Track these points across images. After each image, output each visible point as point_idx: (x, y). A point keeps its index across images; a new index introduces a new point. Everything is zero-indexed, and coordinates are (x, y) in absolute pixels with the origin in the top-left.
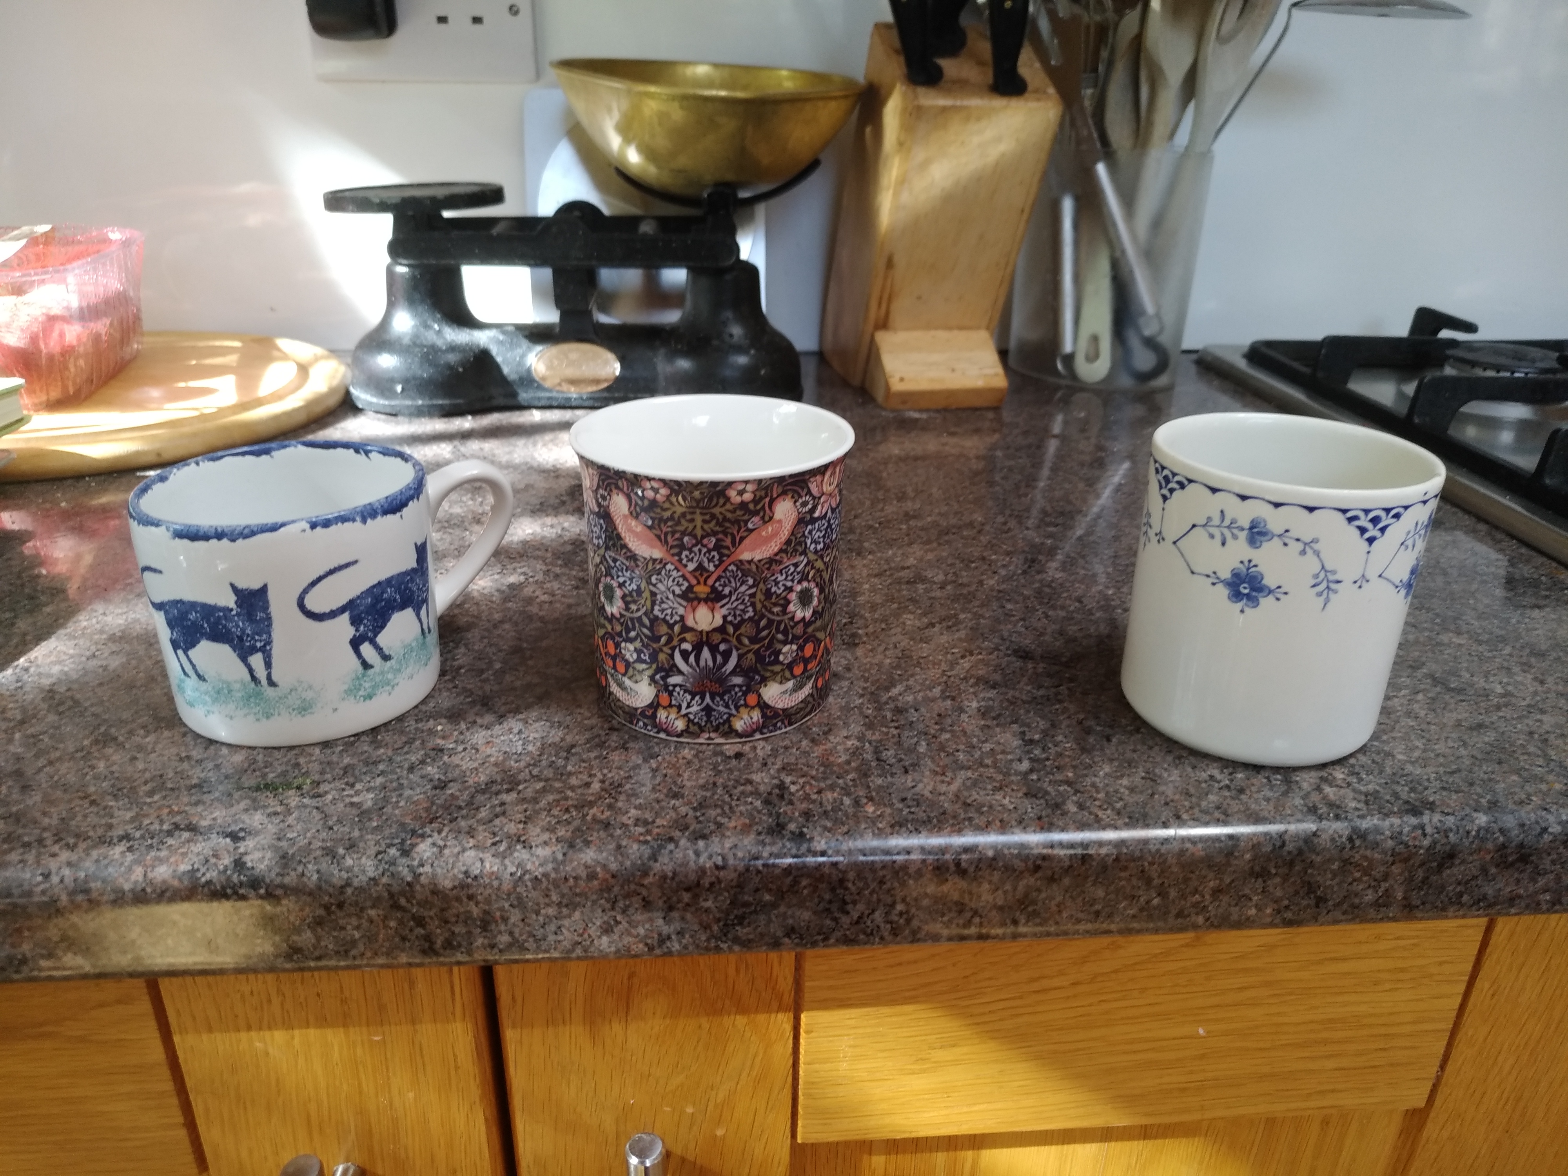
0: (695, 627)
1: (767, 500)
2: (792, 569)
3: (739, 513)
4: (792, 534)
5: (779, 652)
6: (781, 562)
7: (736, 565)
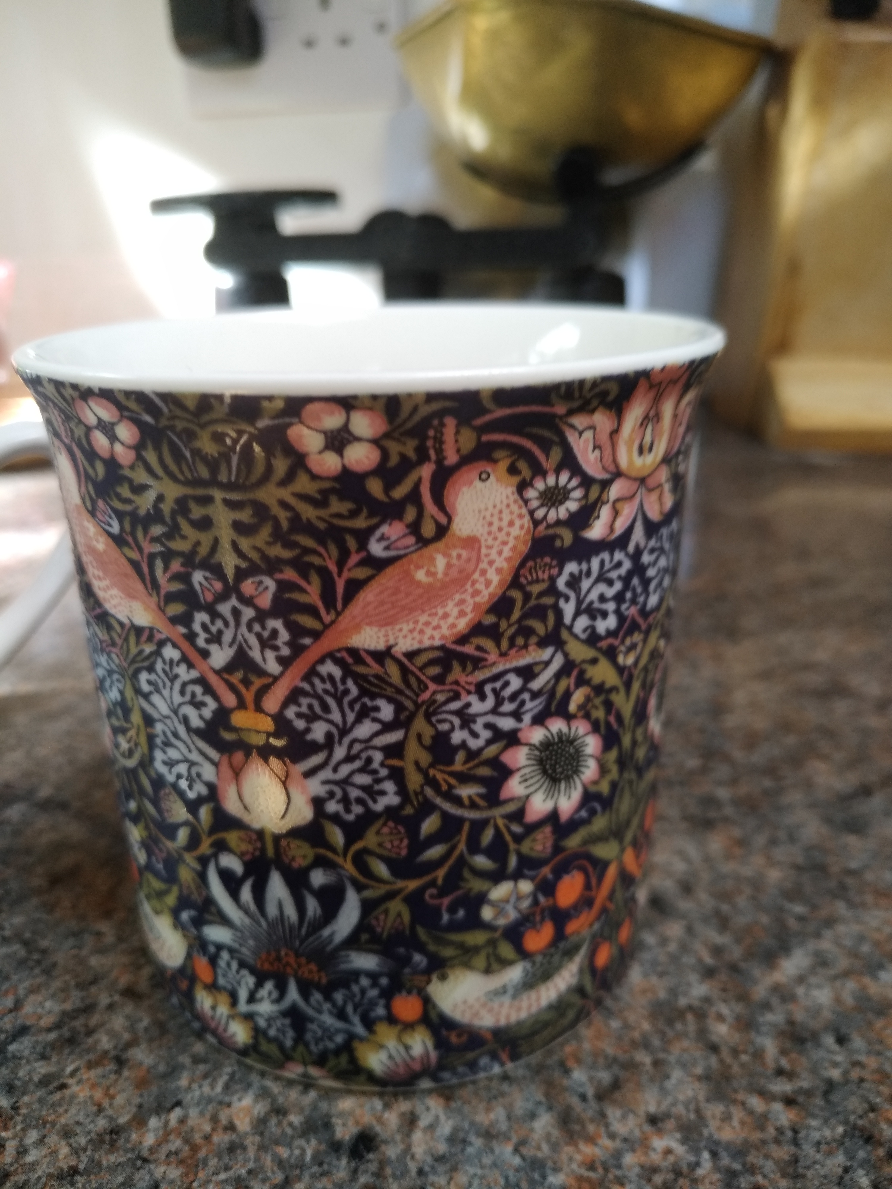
0: (246, 818)
1: (426, 471)
2: (515, 683)
3: (337, 506)
4: (515, 583)
5: (482, 899)
6: (477, 663)
7: (339, 662)
